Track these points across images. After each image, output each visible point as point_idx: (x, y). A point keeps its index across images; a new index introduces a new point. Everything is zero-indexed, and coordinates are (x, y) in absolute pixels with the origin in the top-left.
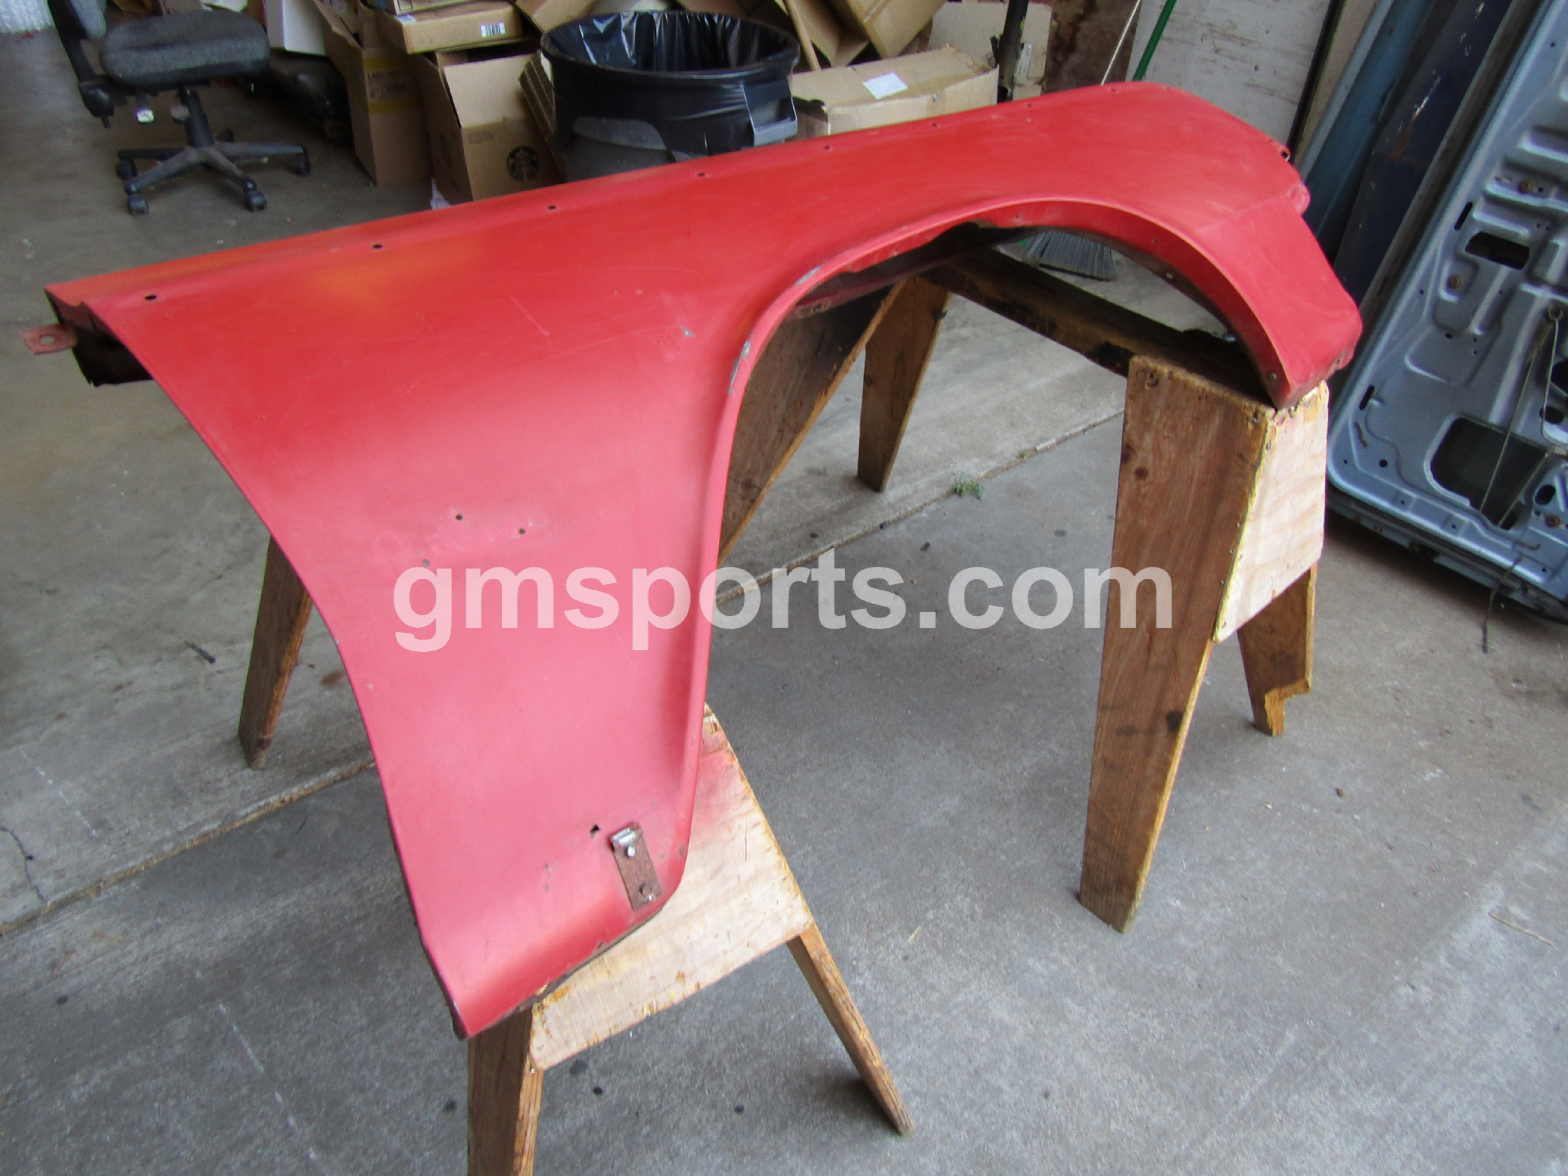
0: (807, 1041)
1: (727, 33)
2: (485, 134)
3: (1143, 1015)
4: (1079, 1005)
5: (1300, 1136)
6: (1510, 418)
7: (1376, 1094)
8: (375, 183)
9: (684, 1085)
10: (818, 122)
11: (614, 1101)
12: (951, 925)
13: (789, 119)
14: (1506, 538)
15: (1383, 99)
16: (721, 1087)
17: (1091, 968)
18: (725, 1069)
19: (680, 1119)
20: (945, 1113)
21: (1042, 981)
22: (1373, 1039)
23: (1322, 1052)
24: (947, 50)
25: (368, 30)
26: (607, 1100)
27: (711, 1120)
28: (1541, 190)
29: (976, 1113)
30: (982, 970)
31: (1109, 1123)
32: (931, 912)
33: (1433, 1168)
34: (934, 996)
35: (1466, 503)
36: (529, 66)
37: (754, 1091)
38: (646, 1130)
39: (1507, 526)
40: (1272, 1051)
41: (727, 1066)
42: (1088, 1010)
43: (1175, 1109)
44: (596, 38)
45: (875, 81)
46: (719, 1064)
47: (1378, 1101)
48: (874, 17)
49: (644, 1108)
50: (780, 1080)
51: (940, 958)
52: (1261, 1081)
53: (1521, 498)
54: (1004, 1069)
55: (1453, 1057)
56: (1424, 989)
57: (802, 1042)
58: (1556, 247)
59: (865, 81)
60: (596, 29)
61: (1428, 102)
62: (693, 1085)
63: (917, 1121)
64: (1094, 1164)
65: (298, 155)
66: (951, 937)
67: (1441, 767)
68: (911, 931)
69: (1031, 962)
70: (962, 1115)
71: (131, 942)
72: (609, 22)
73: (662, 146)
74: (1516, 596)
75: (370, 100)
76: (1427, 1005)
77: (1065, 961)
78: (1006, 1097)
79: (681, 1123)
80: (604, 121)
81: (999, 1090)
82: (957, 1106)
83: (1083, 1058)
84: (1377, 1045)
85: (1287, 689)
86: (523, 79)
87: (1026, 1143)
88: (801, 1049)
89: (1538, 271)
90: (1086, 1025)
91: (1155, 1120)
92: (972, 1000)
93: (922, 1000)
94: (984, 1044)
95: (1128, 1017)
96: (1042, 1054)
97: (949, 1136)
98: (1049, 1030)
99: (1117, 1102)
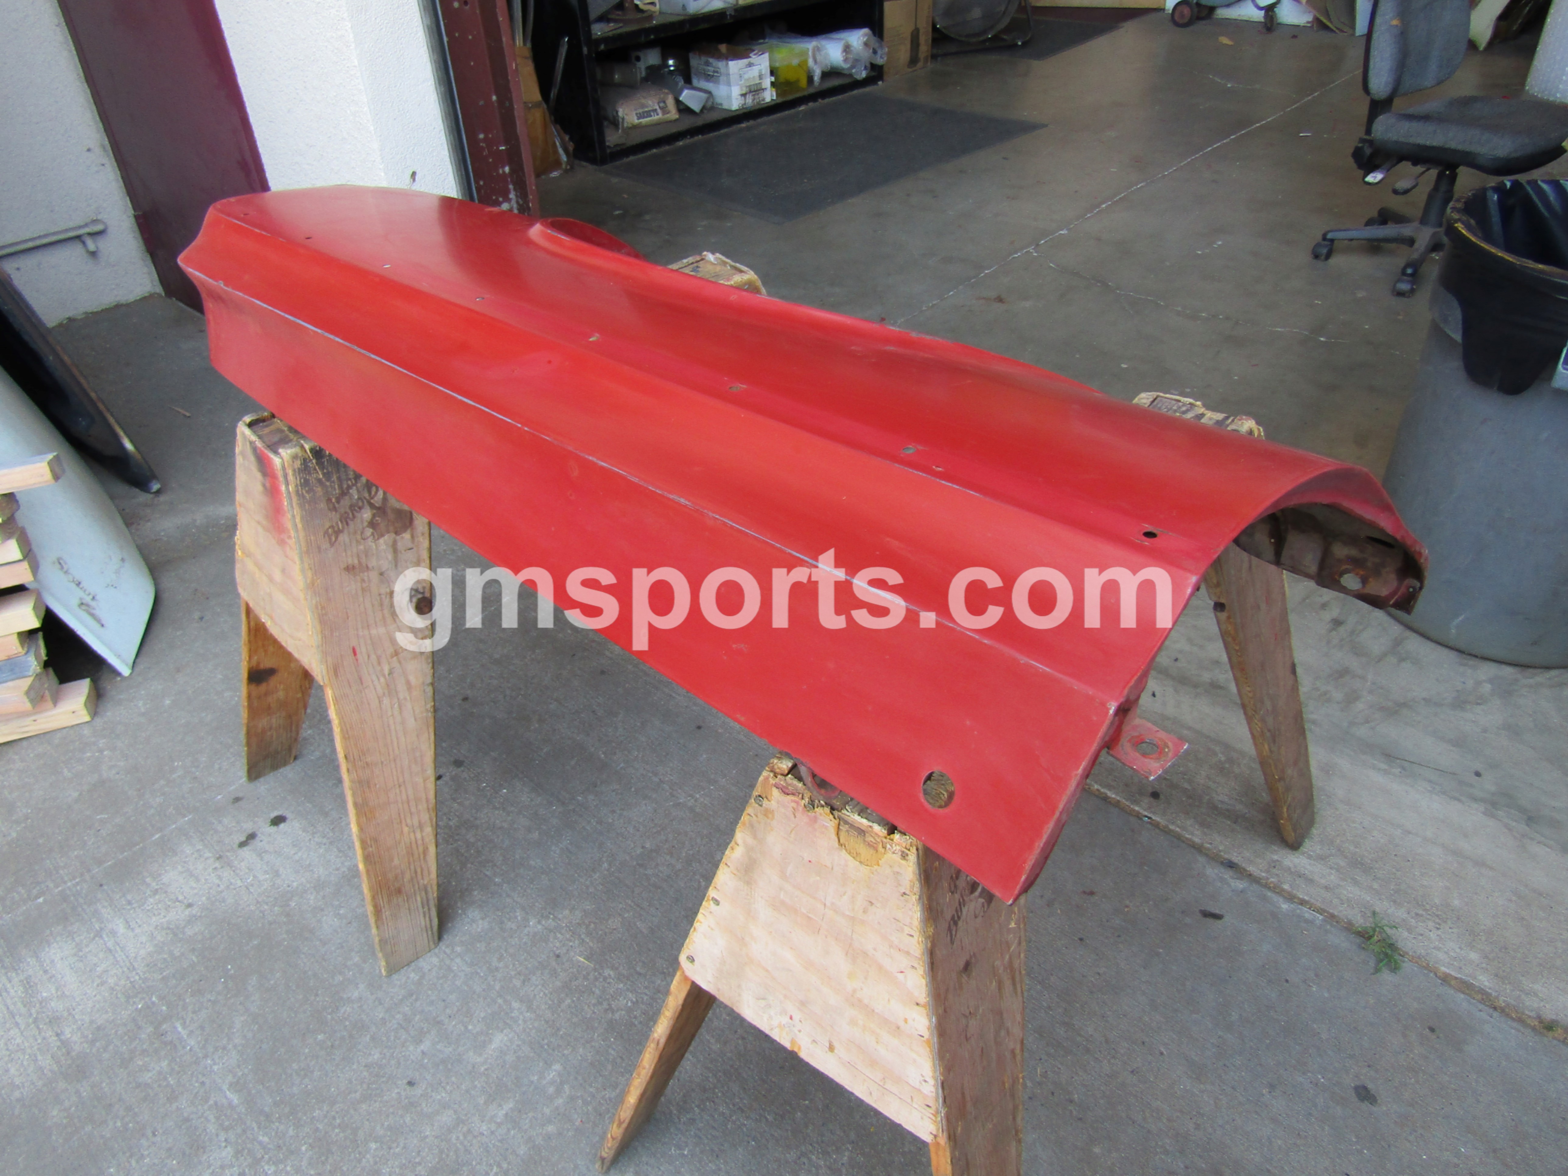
4: (506, 1115)
12: (597, 992)
17: (551, 1128)
20: (402, 1000)
21: (535, 1078)
29: (399, 1024)
30: (547, 1021)
31: (376, 1142)
32: (612, 973)
34: (517, 983)
42: (499, 1125)
51: (558, 984)
54: (440, 1046)
63: (399, 982)
66: (584, 992)
68: (587, 958)
69: (557, 1067)
70: (399, 1012)
77: (560, 1101)
78: (411, 1048)
81: (418, 1041)
82: (407, 1009)
83: (447, 1118)
87: (366, 1066)
90: (482, 1122)
92: (513, 1015)
93: (513, 973)
94: (466, 1027)
95: (491, 1165)
96: (453, 1079)
97: (381, 1004)
98: (479, 1086)
99: (397, 1150)
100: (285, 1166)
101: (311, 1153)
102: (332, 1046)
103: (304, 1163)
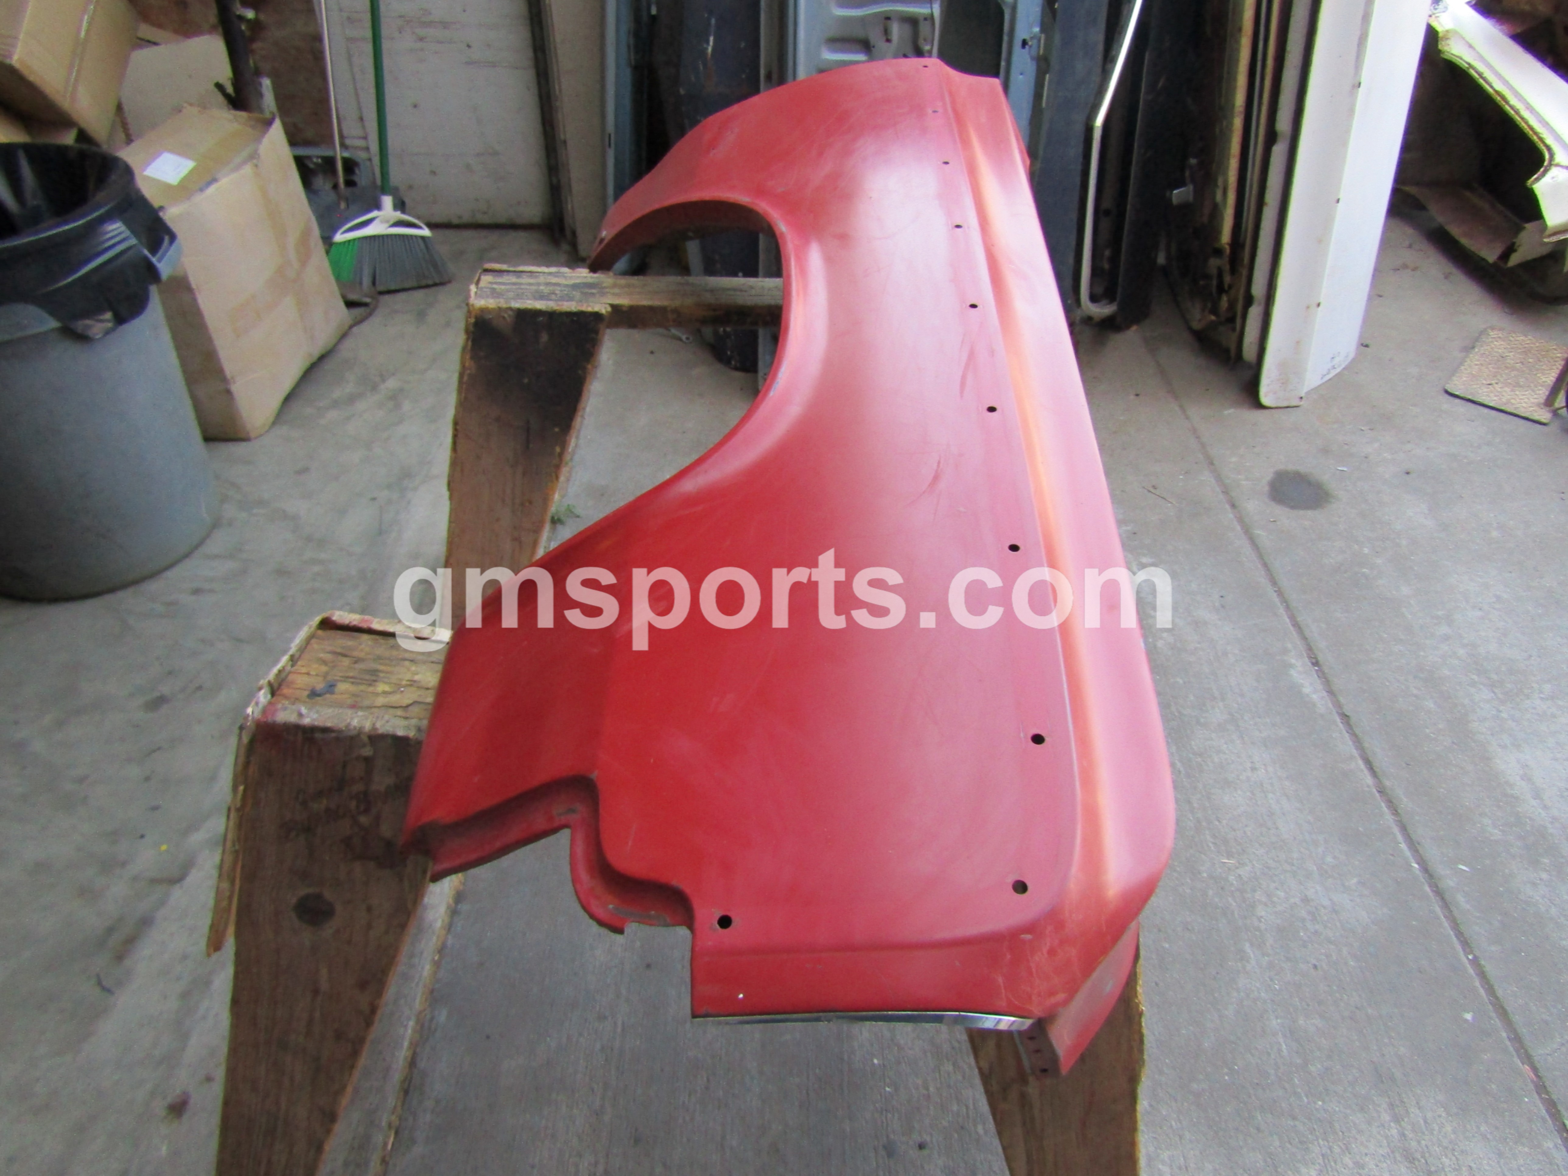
5: (1217, 760)
7: (1213, 707)
11: (940, 1139)
22: (1181, 681)
23: (1173, 709)
24: (189, 109)
26: (935, 1144)
33: (1268, 720)
45: (154, 166)
47: (1217, 710)
55: (1212, 658)
59: (144, 170)
61: (715, 41)
64: (1175, 871)
73: (55, 324)
84: (1185, 683)
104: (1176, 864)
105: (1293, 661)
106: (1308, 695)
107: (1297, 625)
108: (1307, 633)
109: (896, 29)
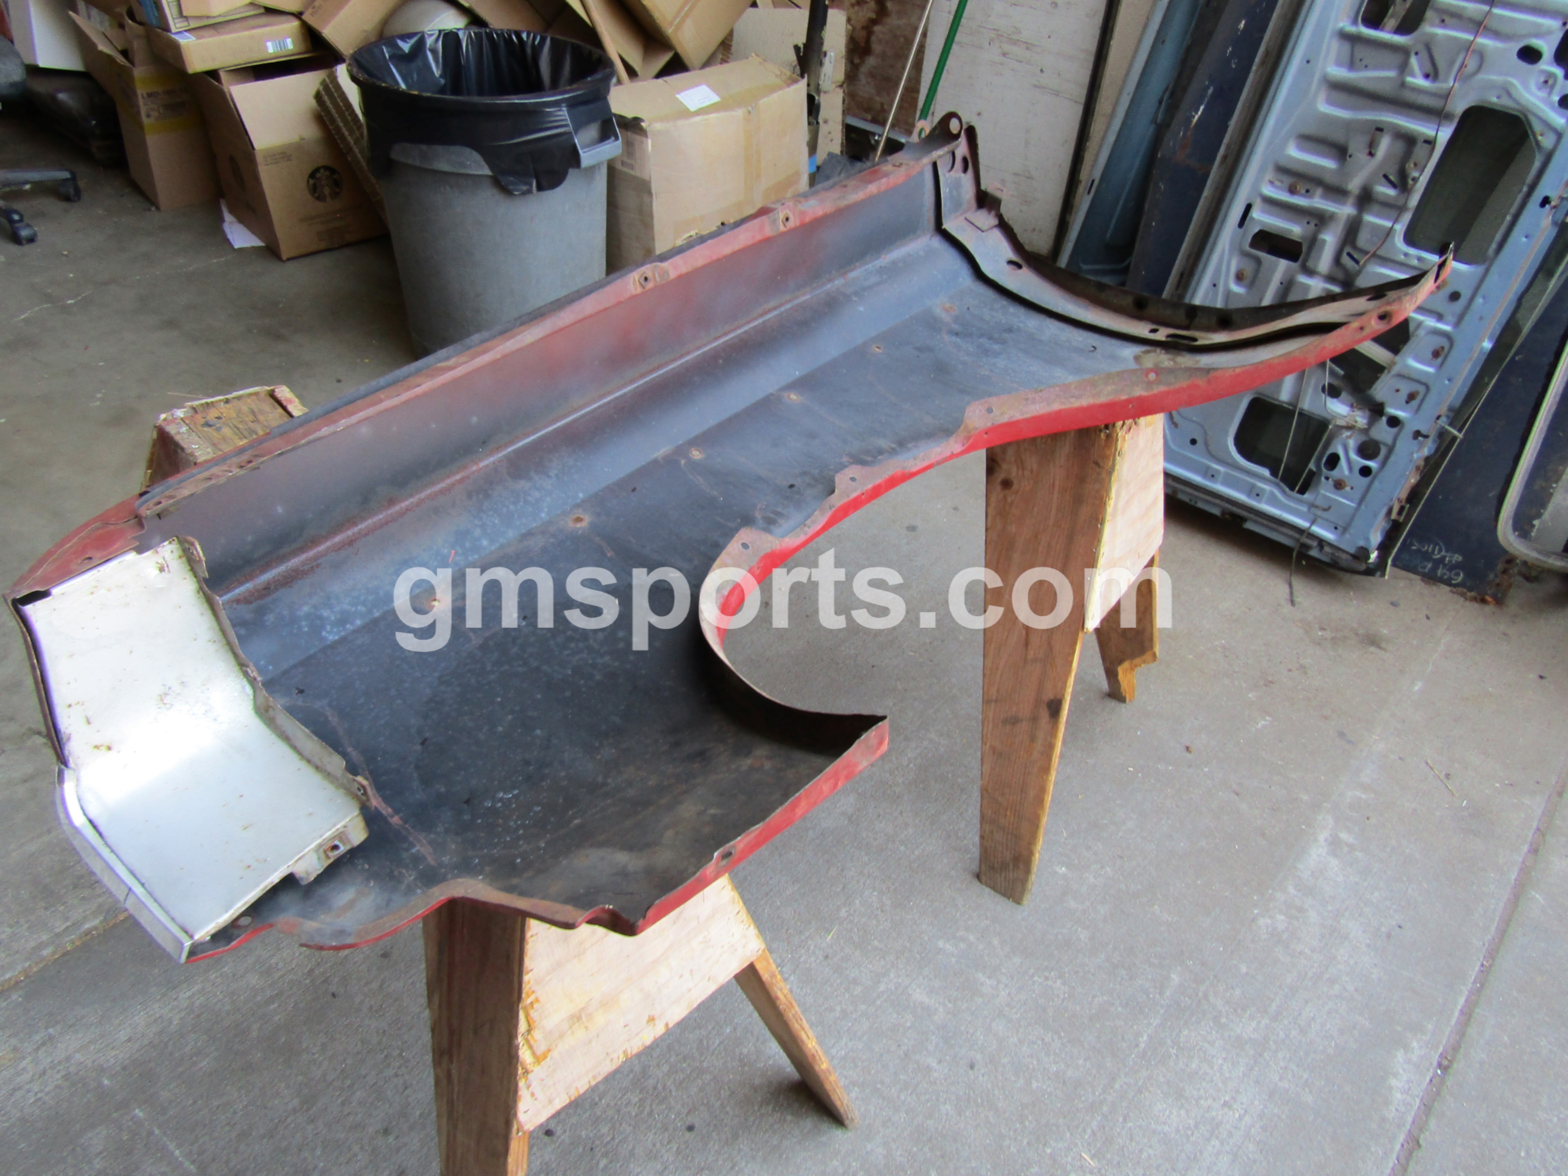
0: (745, 1051)
1: (537, 50)
2: (282, 155)
3: (1047, 978)
4: (989, 977)
5: (1194, 1066)
6: (1297, 396)
7: (1252, 1018)
8: (158, 208)
9: (633, 1114)
10: (637, 138)
11: (567, 1141)
12: (864, 920)
13: (613, 138)
14: (1301, 502)
15: (1160, 102)
16: (670, 1109)
17: (996, 942)
18: (670, 1091)
19: (634, 1148)
20: (884, 1098)
21: (953, 960)
22: (1244, 969)
23: (1203, 988)
24: (754, 59)
25: (138, 46)
26: (559, 1141)
27: (665, 1143)
28: (1307, 191)
29: (911, 1094)
30: (897, 958)
31: (1031, 1083)
32: (844, 910)
33: (1306, 1076)
34: (858, 990)
35: (1266, 472)
36: (324, 83)
37: (702, 1108)
38: (603, 1162)
39: (1302, 491)
40: (1161, 994)
41: (673, 1089)
42: (999, 982)
43: (1085, 1060)
44: (402, 59)
45: (687, 92)
46: (664, 1087)
47: (1254, 1024)
48: (679, 27)
49: (597, 1142)
50: (725, 1093)
51: (857, 953)
52: (1156, 1022)
53: (1312, 466)
54: (931, 1048)
55: (1310, 974)
56: (1280, 917)
57: (741, 1054)
58: (1324, 241)
59: (678, 93)
60: (400, 49)
61: (1204, 110)
62: (642, 1112)
63: (859, 1110)
64: (1022, 1123)
65: (66, 180)
66: (865, 931)
67: (1270, 716)
68: (828, 931)
69: (941, 944)
70: (898, 1097)
71: (24, 1058)
72: (413, 41)
73: (487, 171)
74: (1314, 553)
75: (145, 121)
76: (1283, 931)
77: (971, 938)
78: (936, 1075)
79: (636, 1151)
80: (424, 147)
81: (929, 1068)
82: (893, 1090)
83: (1000, 1027)
84: (1247, 974)
85: (1137, 661)
86: (318, 97)
87: (960, 1115)
88: (741, 1060)
89: (1310, 264)
90: (998, 995)
91: (1069, 1073)
92: (893, 988)
93: (847, 995)
94: (909, 1028)
95: (1034, 982)
96: (962, 1028)
97: (890, 1119)
98: (966, 1005)
99: (1035, 1062)
100: (1067, 1163)
101: (1052, 1142)
102: (942, 1157)
103: (1061, 1145)
104: (1030, 1118)
105: (1415, 1044)
106: (1390, 1088)
107: (1467, 1014)
108: (1472, 1031)
109: (1385, 144)
